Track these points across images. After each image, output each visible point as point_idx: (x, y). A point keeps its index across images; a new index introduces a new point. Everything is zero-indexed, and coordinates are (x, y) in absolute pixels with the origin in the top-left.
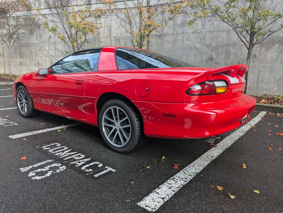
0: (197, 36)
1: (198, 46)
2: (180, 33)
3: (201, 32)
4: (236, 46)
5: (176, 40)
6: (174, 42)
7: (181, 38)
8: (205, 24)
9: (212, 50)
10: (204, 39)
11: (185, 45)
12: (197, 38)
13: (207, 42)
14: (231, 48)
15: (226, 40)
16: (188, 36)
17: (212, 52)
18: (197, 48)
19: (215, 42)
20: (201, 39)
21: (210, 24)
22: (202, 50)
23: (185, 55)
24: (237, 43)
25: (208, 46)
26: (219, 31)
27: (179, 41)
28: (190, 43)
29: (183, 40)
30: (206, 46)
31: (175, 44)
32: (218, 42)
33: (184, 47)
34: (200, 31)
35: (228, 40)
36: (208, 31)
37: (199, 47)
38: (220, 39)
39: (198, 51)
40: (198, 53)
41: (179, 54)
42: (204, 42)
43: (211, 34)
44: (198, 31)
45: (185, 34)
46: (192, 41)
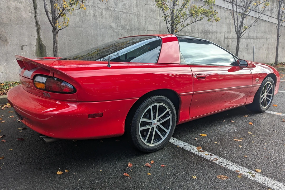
0: (110, 14)
1: (113, 25)
2: (89, 5)
3: (115, 10)
4: (145, 31)
5: (85, 13)
6: (82, 15)
7: (92, 12)
8: (117, 3)
9: (127, 32)
10: (118, 19)
11: (98, 22)
12: (112, 16)
13: (122, 23)
14: (141, 32)
15: (137, 24)
16: (100, 12)
17: (127, 34)
18: (113, 28)
19: (128, 24)
20: (115, 18)
21: (122, 4)
22: (118, 31)
23: (101, 35)
24: (145, 28)
25: (124, 28)
26: (131, 14)
27: (90, 16)
28: (104, 20)
29: (94, 16)
30: (121, 27)
31: (84, 18)
32: (132, 24)
33: (97, 25)
34: (113, 9)
35: (139, 24)
36: (121, 11)
37: (114, 28)
38: (133, 22)
39: (114, 31)
40: (115, 34)
41: (93, 33)
42: (119, 23)
43: (124, 15)
44: (111, 9)
45: (97, 9)
46: (106, 19)
